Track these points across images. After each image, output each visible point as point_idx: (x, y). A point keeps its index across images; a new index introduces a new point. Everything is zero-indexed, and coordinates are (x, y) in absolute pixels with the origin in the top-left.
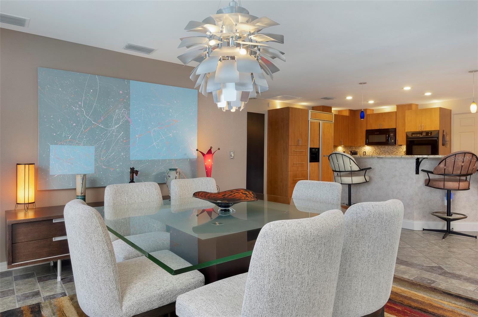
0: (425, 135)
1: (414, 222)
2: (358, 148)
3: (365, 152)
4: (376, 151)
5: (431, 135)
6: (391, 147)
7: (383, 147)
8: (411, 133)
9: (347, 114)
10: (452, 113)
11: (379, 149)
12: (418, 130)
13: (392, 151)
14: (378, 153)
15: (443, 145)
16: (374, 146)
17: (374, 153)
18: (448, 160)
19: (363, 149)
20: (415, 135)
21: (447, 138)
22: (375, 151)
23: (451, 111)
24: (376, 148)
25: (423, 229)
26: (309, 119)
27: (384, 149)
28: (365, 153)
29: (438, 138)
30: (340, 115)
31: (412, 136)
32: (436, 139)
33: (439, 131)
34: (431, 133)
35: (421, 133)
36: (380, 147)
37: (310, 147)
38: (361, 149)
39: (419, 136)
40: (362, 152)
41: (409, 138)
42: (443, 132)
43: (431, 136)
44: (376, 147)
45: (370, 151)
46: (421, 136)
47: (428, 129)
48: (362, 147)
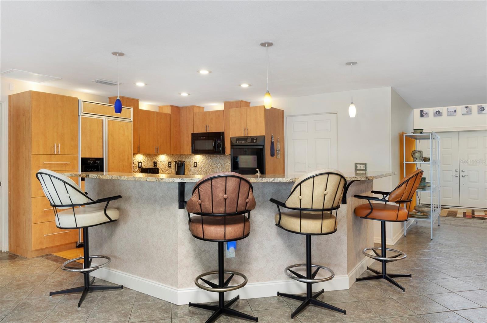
0: (250, 142)
1: (179, 292)
2: (189, 157)
3: (196, 162)
4: (208, 161)
5: (256, 142)
6: (223, 157)
7: (215, 157)
8: (236, 139)
9: (168, 111)
10: (285, 114)
11: (211, 159)
12: (242, 135)
13: (224, 162)
14: (209, 164)
15: (272, 155)
16: (205, 155)
17: (206, 164)
18: (202, 188)
19: (193, 159)
20: (240, 142)
21: (278, 146)
22: (206, 162)
23: (283, 111)
24: (208, 158)
25: (190, 303)
26: (80, 113)
27: (216, 159)
28: (196, 164)
29: (264, 146)
30: (162, 113)
31: (236, 142)
32: (261, 147)
33: (265, 136)
34: (256, 140)
35: (245, 139)
36: (212, 156)
37: (83, 157)
38: (192, 159)
39: (244, 143)
40: (193, 162)
41: (233, 145)
42: (272, 138)
43: (255, 144)
44: (208, 156)
45: (201, 161)
46: (246, 143)
47: (253, 134)
48: (193, 156)
